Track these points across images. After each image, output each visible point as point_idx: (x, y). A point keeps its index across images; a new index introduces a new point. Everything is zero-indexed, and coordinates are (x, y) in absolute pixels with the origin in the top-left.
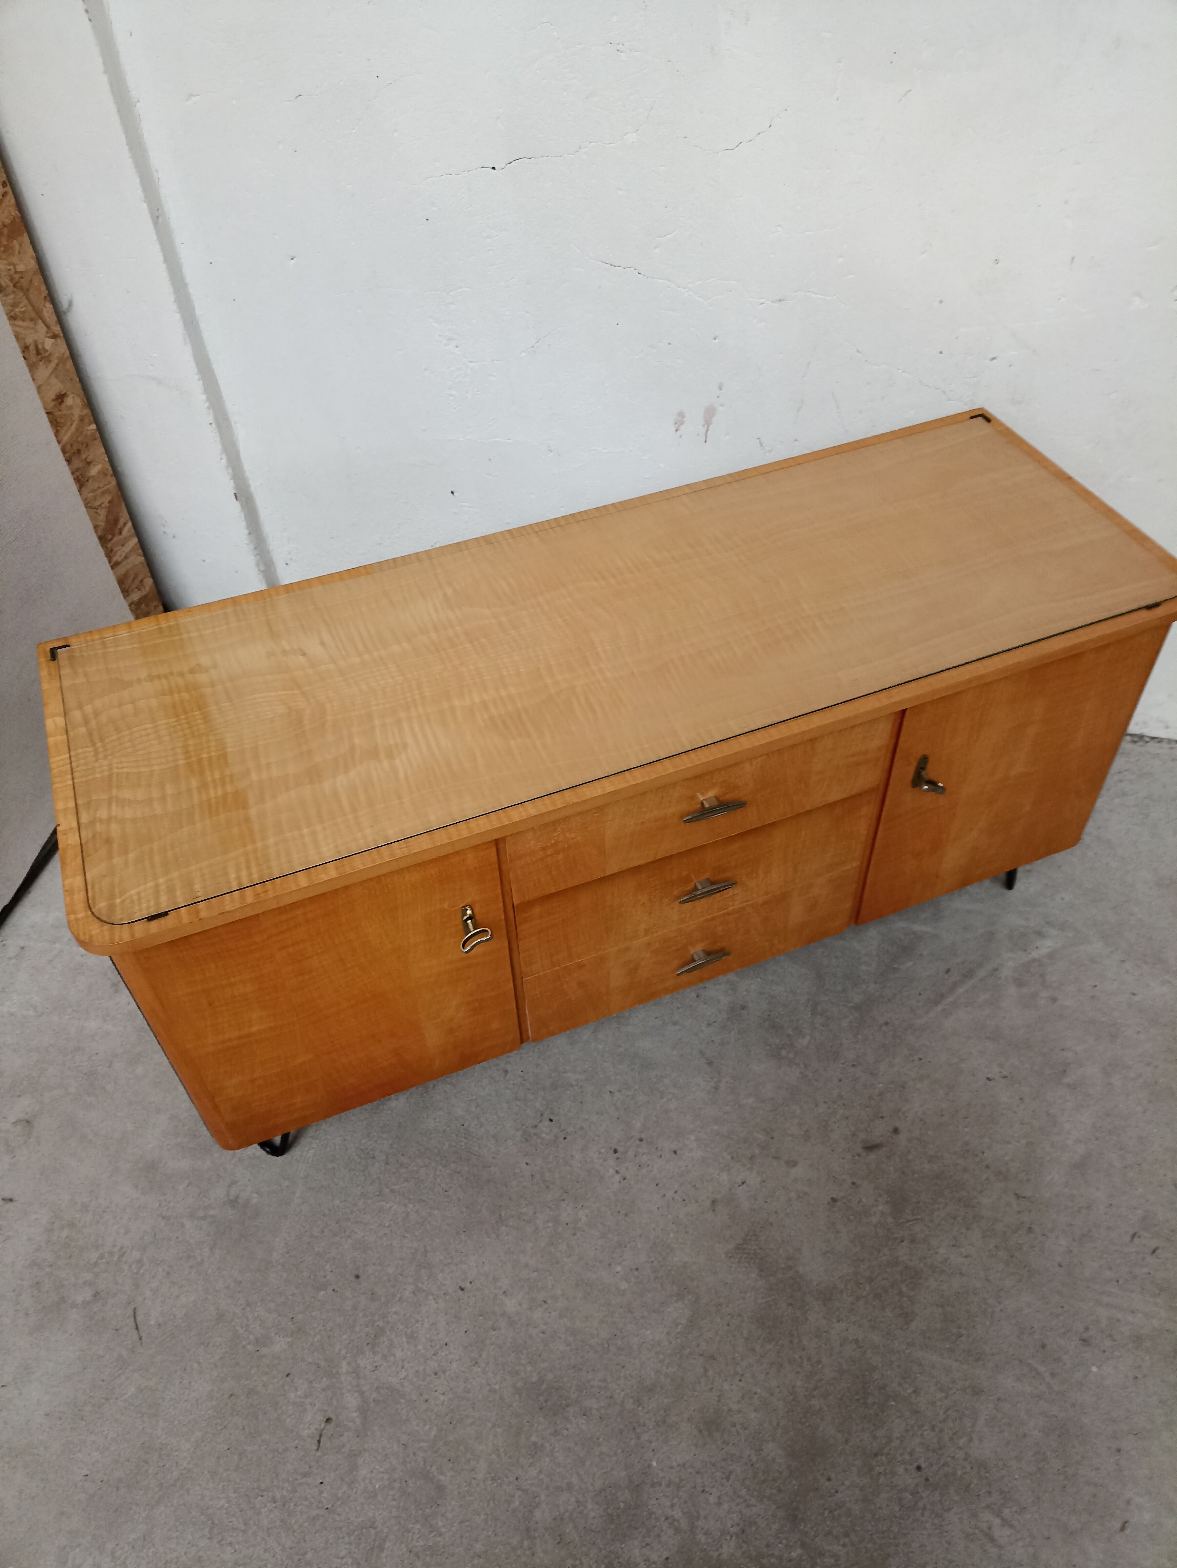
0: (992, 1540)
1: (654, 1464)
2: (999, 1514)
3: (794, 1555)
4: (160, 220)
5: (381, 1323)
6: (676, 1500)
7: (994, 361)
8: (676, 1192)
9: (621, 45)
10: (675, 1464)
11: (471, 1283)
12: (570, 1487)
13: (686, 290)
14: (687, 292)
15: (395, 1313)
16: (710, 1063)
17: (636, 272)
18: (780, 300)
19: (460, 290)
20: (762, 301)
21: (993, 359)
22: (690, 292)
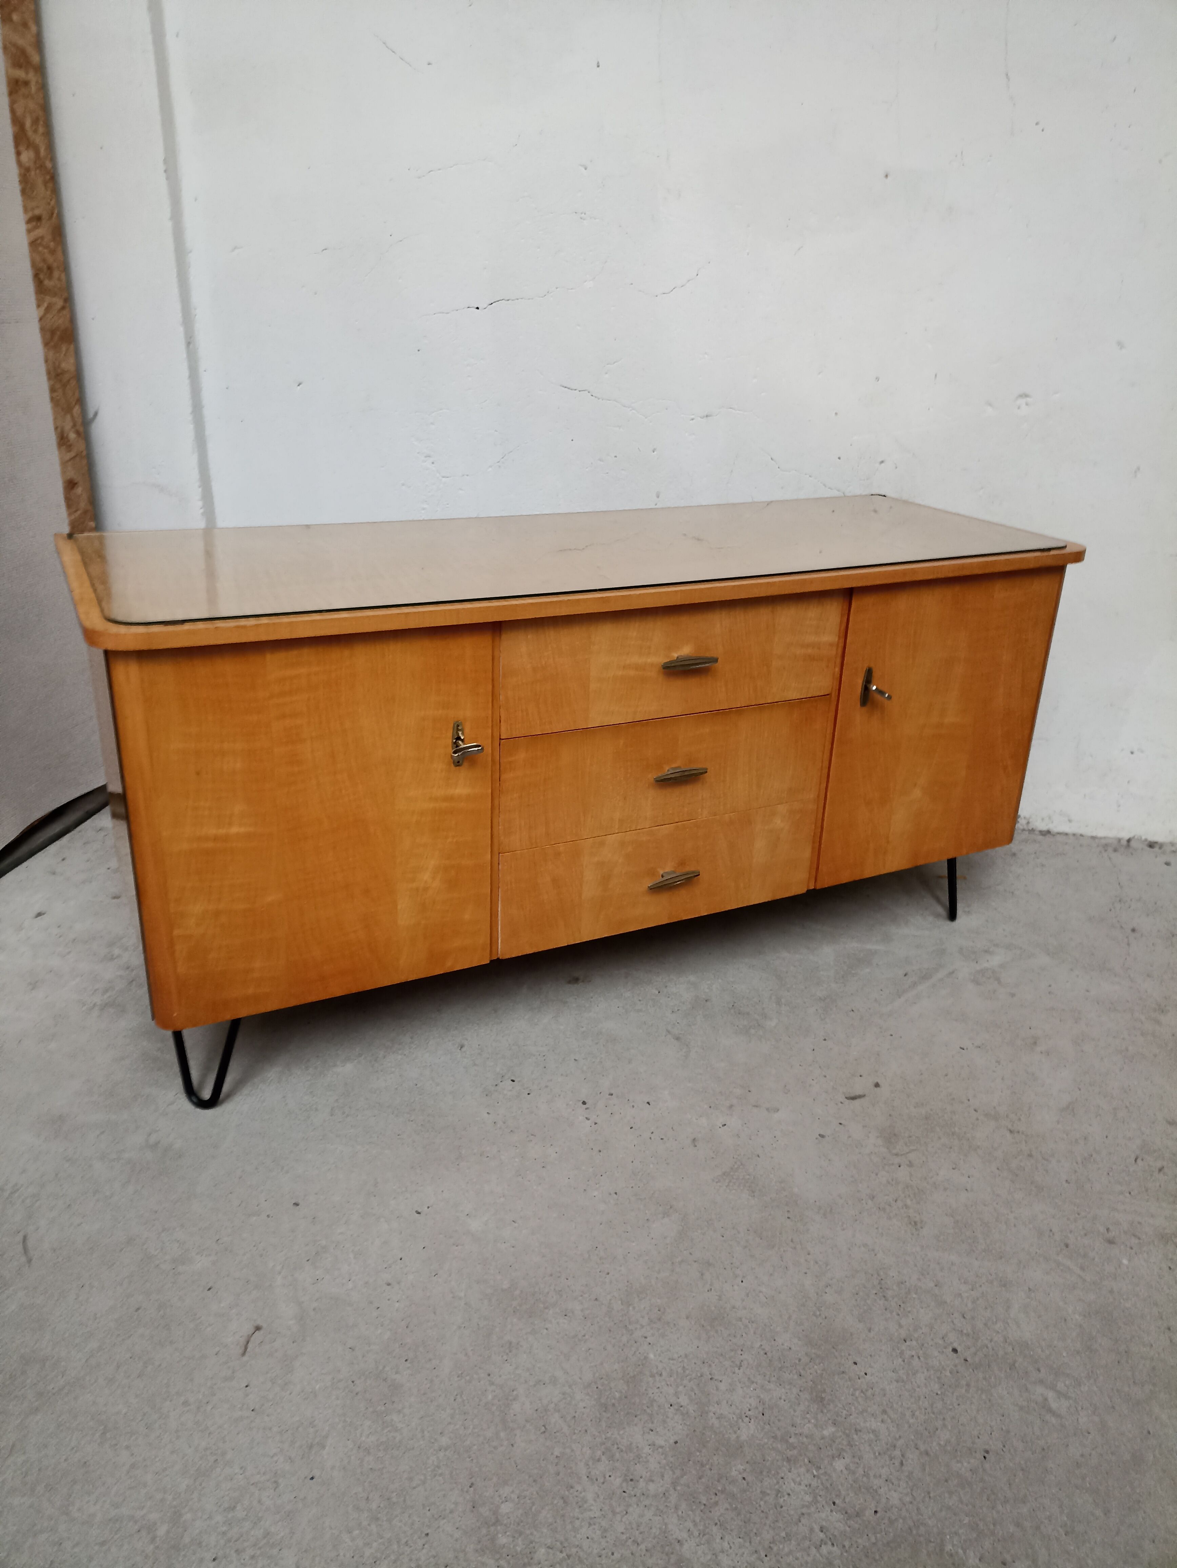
0: (1050, 1411)
1: (651, 1356)
2: (1053, 1387)
3: (826, 1433)
4: (191, 346)
5: (324, 1243)
6: (681, 1388)
7: (883, 464)
8: (652, 1133)
9: (583, 215)
10: (676, 1356)
11: (428, 1207)
12: (554, 1381)
13: (630, 409)
14: (631, 410)
15: (341, 1233)
16: (678, 1039)
17: (590, 394)
18: (707, 416)
19: (441, 411)
20: (693, 417)
21: (882, 462)
22: (633, 411)
